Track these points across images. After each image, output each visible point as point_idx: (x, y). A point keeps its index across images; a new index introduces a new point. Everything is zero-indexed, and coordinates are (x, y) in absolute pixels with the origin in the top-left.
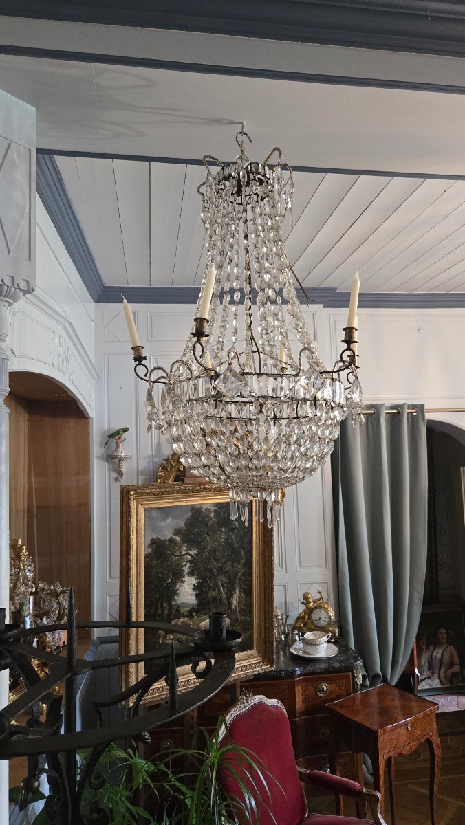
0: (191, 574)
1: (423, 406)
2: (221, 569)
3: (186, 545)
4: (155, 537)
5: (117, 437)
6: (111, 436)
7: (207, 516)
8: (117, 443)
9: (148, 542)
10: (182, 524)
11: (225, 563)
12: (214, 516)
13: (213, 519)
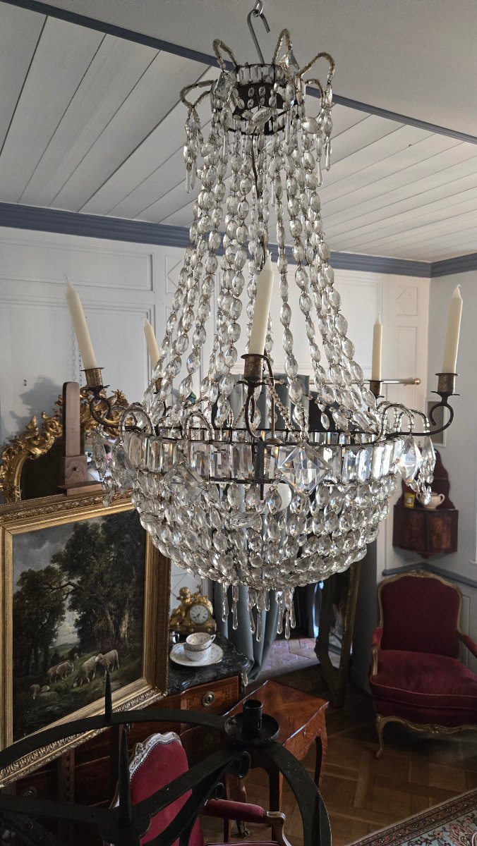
0: (72, 608)
2: (109, 594)
3: (67, 572)
4: (27, 569)
7: (94, 533)
9: (18, 577)
10: (62, 548)
11: (114, 586)
12: (102, 532)
13: (101, 536)
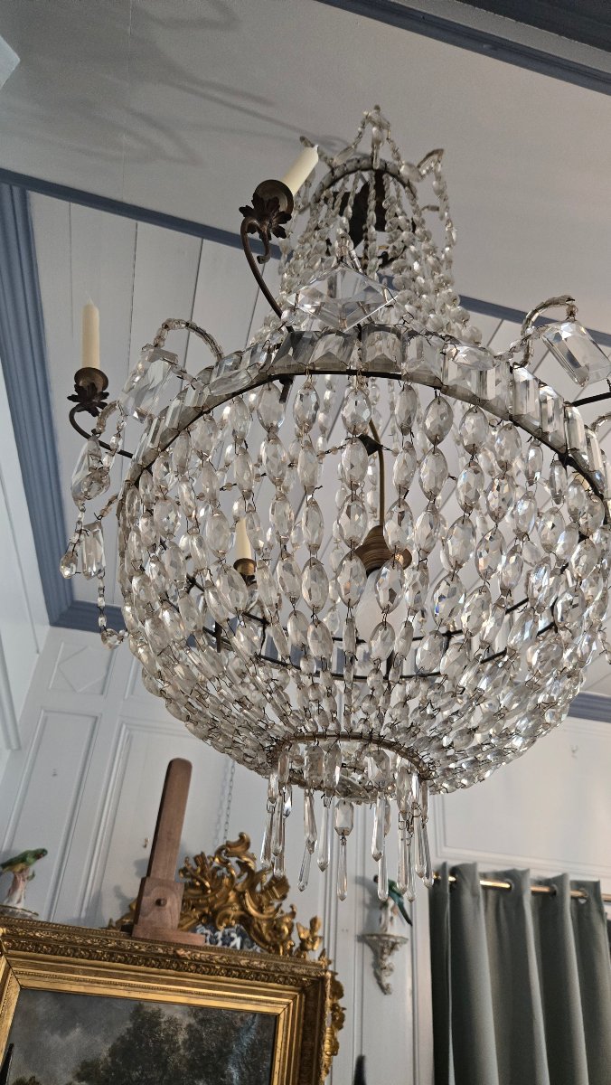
1: (596, 885)
5: (21, 866)
6: (10, 864)
7: (170, 1039)
8: (15, 878)
12: (184, 1042)
13: (182, 1051)
